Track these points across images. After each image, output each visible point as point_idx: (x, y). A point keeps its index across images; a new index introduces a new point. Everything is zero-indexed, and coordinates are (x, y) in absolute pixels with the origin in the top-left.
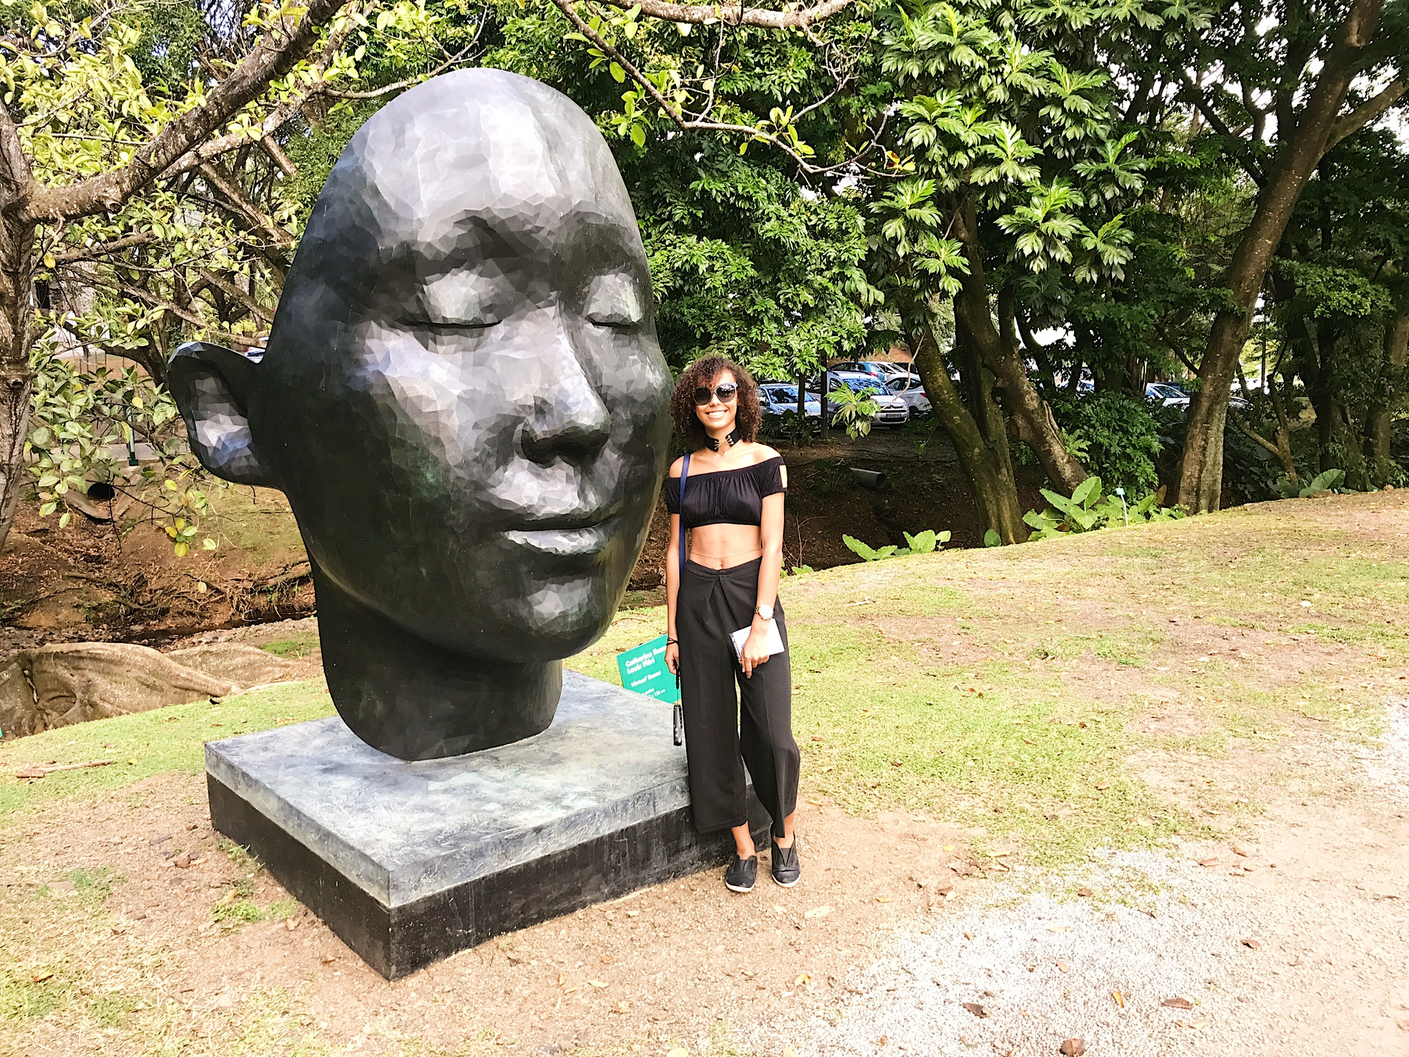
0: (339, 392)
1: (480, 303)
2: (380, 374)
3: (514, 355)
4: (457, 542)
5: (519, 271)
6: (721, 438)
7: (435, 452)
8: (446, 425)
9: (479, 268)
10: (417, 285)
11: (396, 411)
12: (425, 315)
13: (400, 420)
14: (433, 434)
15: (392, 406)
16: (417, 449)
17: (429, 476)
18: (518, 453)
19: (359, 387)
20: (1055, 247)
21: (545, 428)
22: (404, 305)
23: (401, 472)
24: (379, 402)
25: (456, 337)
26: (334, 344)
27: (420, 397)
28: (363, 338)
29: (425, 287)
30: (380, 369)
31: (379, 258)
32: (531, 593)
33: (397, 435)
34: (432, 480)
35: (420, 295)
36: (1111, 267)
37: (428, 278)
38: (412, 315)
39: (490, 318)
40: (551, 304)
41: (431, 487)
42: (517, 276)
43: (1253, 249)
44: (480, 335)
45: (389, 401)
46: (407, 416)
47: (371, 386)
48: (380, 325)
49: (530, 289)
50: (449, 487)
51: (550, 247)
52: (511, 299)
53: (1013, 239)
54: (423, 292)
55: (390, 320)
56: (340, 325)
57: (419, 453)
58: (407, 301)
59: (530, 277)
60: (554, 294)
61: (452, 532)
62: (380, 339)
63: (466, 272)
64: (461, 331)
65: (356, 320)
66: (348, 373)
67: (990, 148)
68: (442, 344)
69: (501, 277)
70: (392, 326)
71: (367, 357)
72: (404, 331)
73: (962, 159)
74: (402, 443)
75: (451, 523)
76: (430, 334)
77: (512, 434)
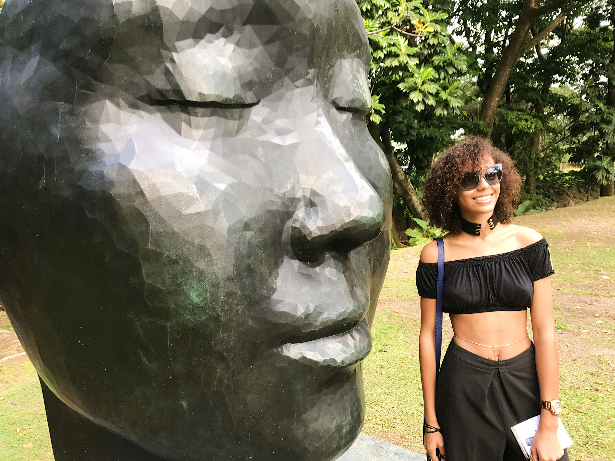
0: (67, 193)
1: (240, 77)
2: (123, 167)
3: (277, 140)
4: (228, 368)
5: (278, 43)
6: (483, 221)
7: (200, 264)
8: (212, 229)
9: (236, 36)
10: (164, 52)
11: (147, 215)
12: (178, 91)
13: (154, 227)
14: (197, 241)
15: (143, 210)
16: (176, 262)
17: (193, 295)
18: (287, 253)
19: (95, 186)
20: (428, 98)
21: (320, 224)
22: (149, 78)
23: (155, 292)
24: (124, 204)
25: (214, 119)
26: (57, 131)
27: (179, 196)
28: (96, 121)
29: (175, 55)
30: (122, 161)
31: (114, 16)
32: (306, 411)
33: (150, 247)
34: (196, 300)
35: (169, 66)
36: (453, 108)
37: (178, 44)
38: (159, 91)
39: (249, 98)
40: (310, 82)
41: (196, 308)
42: (275, 47)
43: (490, 103)
44: (241, 117)
45: (137, 203)
46: (161, 220)
47: (112, 184)
48: (118, 105)
49: (288, 65)
50: (218, 307)
51: (311, 17)
52: (269, 75)
53: (407, 95)
54: (173, 61)
55: (131, 98)
56: (63, 106)
57: (179, 267)
58: (151, 72)
59: (289, 49)
60: (312, 71)
61: (221, 357)
62: (118, 122)
63: (223, 40)
64: (219, 111)
65: (85, 99)
66: (78, 167)
67: (394, 49)
68: (198, 127)
69: (259, 50)
70: (134, 106)
71: (103, 146)
72: (150, 112)
73: (381, 54)
74: (156, 256)
75: (219, 347)
76: (183, 116)
77: (281, 233)
